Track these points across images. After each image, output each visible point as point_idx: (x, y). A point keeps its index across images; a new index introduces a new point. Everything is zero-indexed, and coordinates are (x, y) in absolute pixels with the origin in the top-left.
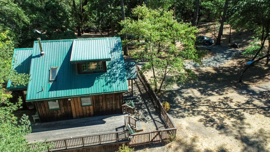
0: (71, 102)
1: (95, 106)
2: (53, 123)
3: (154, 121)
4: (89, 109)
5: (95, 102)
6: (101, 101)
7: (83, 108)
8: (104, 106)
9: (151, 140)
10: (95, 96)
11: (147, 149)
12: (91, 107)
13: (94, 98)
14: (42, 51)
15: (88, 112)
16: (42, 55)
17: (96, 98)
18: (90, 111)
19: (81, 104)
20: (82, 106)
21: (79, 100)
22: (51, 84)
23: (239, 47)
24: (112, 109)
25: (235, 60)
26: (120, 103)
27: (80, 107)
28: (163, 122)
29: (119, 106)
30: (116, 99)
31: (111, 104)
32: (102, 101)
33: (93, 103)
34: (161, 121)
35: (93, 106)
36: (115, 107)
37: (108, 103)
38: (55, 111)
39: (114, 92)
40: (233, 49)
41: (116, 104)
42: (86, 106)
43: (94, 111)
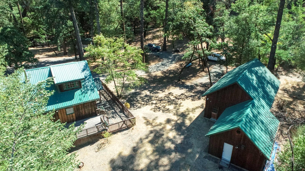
0: (59, 113)
1: (76, 113)
3: (120, 117)
5: (76, 110)
6: (80, 109)
7: (68, 116)
8: (83, 112)
9: (120, 127)
10: (76, 106)
12: (74, 114)
13: (75, 107)
14: (27, 78)
15: (72, 118)
17: (77, 107)
18: (73, 117)
19: (66, 113)
20: (67, 115)
21: (64, 111)
23: (181, 52)
24: (89, 113)
25: (177, 63)
26: (94, 108)
27: (65, 115)
28: (127, 117)
29: (94, 110)
30: (91, 106)
31: (88, 110)
32: (82, 109)
33: (75, 111)
34: (125, 116)
35: (75, 113)
36: (91, 111)
37: (86, 110)
40: (176, 54)
41: (92, 109)
42: (70, 114)
43: (76, 117)
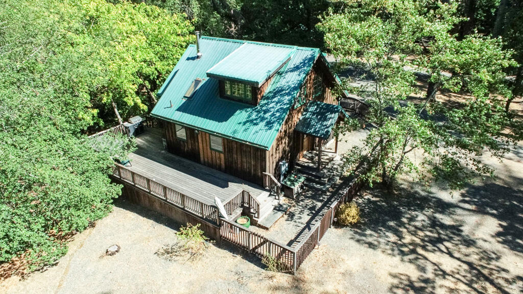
0: (199, 136)
1: (226, 155)
2: (177, 158)
4: (220, 158)
6: (235, 150)
7: (213, 152)
8: (239, 163)
9: (251, 246)
11: (239, 257)
12: (222, 156)
13: (226, 142)
14: (198, 51)
15: (218, 162)
16: (198, 57)
18: (220, 161)
19: (210, 144)
21: (208, 138)
22: (184, 100)
26: (261, 166)
27: (209, 148)
29: (259, 171)
30: (256, 158)
31: (249, 163)
33: (225, 149)
36: (254, 170)
37: (245, 160)
38: (182, 143)
39: (247, 142)
42: (216, 151)
43: (225, 163)
